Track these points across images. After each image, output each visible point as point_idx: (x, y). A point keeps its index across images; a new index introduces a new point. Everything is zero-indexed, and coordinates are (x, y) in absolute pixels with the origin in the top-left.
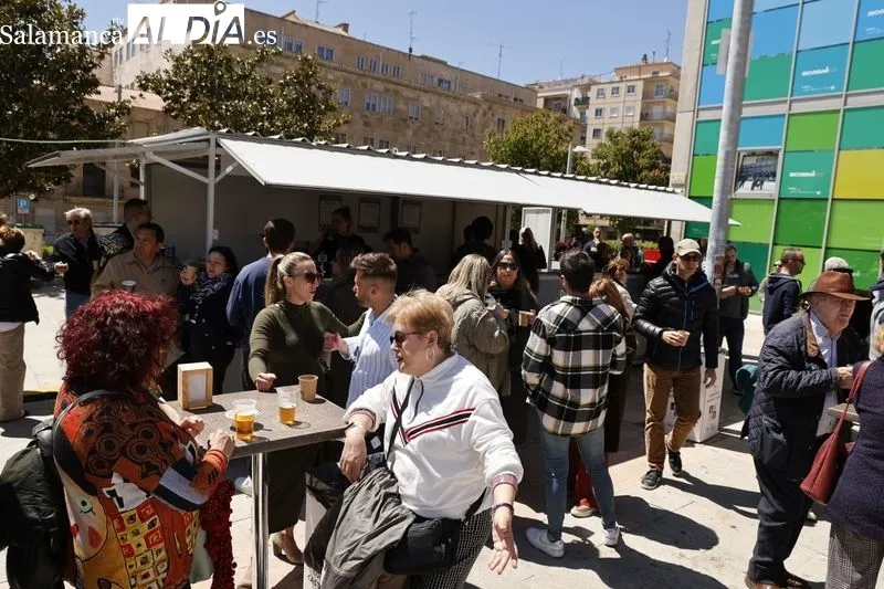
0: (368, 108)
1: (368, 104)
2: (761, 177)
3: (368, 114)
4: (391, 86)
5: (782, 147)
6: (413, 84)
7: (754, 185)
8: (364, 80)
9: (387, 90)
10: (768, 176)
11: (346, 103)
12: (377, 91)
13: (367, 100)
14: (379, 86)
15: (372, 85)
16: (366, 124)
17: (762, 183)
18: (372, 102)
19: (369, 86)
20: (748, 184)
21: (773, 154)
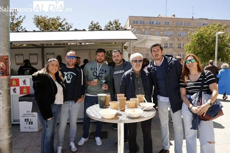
0: (179, 35)
1: (179, 34)
3: (179, 37)
4: (185, 28)
6: (193, 27)
8: (177, 28)
9: (184, 30)
11: (172, 35)
12: (181, 30)
13: (178, 33)
14: (182, 29)
15: (179, 29)
16: (178, 40)
18: (180, 34)
19: (178, 30)
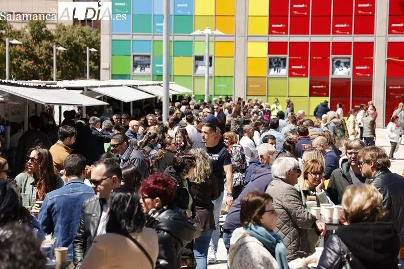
2: (144, 66)
5: (152, 54)
7: (141, 69)
10: (146, 65)
17: (144, 69)
20: (138, 69)
21: (149, 56)
